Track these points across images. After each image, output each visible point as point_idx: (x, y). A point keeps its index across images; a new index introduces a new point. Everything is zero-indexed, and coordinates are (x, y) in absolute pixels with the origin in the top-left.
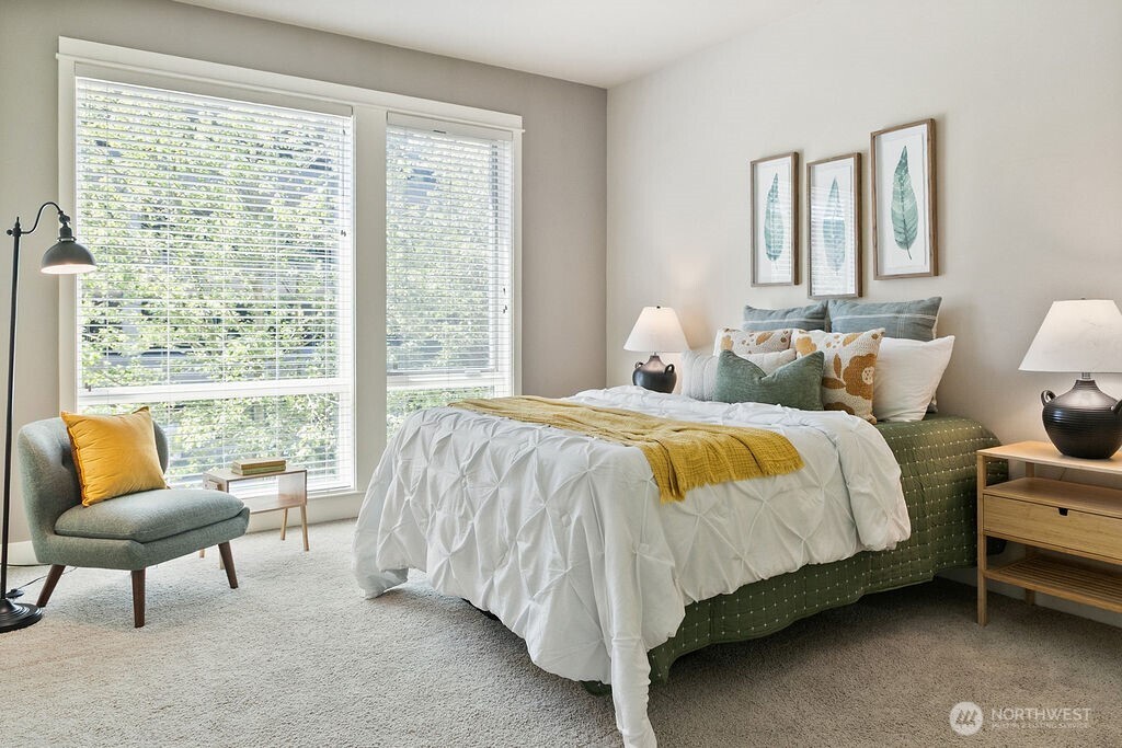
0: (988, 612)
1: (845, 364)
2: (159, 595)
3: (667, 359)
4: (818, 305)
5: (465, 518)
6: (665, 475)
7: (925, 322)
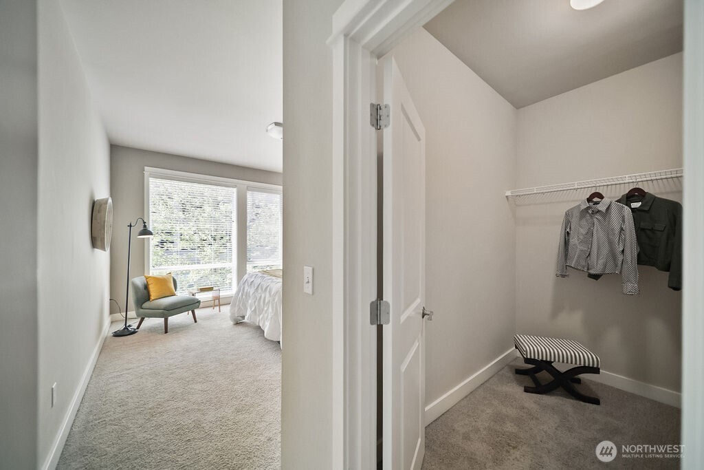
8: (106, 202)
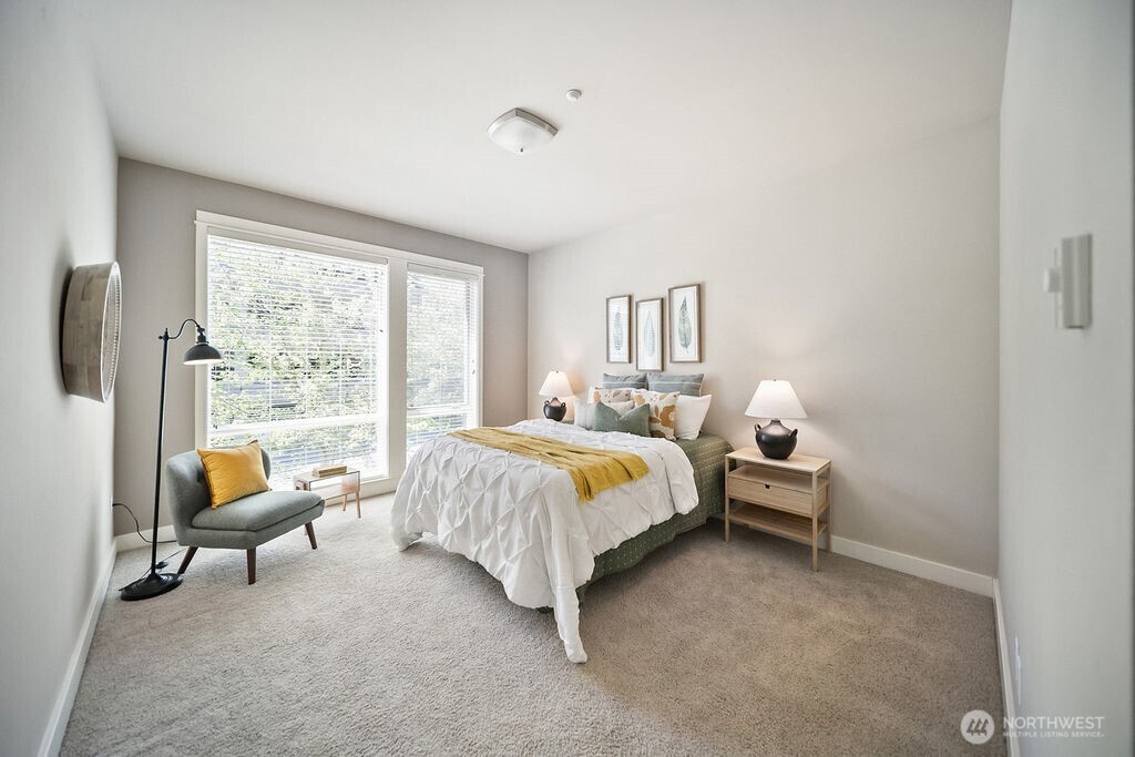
0: (730, 535)
1: (661, 410)
2: (265, 558)
3: (562, 400)
4: (641, 375)
5: (463, 508)
6: (582, 487)
7: (696, 387)
8: (104, 272)
